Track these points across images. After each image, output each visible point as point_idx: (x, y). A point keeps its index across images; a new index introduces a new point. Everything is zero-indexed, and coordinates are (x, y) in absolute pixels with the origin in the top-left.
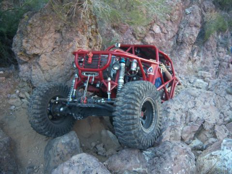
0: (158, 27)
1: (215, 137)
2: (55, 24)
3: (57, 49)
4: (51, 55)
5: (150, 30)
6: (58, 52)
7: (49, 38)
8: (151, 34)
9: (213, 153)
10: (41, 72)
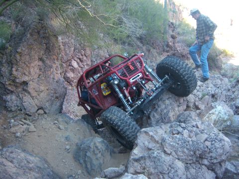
0: (76, 62)
1: (199, 109)
2: (39, 52)
3: (42, 75)
4: (38, 81)
5: (69, 65)
6: (43, 78)
7: (35, 66)
8: (71, 69)
9: (210, 112)
10: (31, 98)
